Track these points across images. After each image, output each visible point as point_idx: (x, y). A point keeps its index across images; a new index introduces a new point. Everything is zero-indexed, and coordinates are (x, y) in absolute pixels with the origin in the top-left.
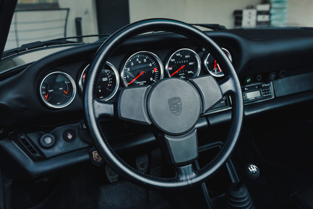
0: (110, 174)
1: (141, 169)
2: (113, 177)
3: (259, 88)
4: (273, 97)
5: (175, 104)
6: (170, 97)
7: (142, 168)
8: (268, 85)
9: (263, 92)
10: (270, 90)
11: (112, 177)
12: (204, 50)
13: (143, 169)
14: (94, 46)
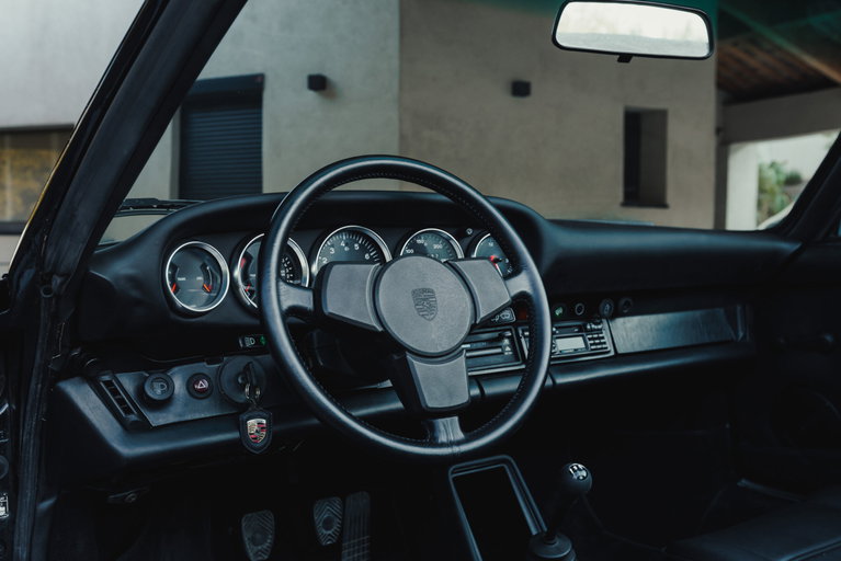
0: (254, 541)
1: (325, 532)
2: (260, 548)
3: (582, 331)
4: (612, 353)
5: (424, 300)
6: (415, 288)
7: (327, 529)
8: (600, 327)
9: (590, 339)
10: (603, 338)
11: (256, 549)
12: (470, 231)
13: (329, 532)
14: (274, 198)
